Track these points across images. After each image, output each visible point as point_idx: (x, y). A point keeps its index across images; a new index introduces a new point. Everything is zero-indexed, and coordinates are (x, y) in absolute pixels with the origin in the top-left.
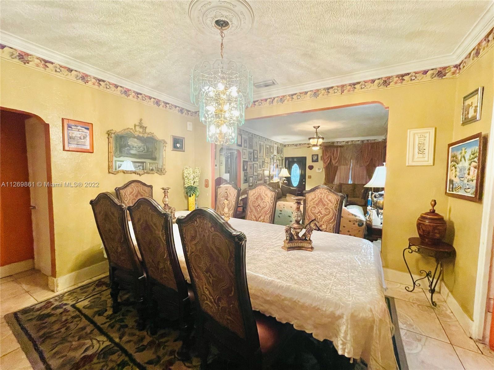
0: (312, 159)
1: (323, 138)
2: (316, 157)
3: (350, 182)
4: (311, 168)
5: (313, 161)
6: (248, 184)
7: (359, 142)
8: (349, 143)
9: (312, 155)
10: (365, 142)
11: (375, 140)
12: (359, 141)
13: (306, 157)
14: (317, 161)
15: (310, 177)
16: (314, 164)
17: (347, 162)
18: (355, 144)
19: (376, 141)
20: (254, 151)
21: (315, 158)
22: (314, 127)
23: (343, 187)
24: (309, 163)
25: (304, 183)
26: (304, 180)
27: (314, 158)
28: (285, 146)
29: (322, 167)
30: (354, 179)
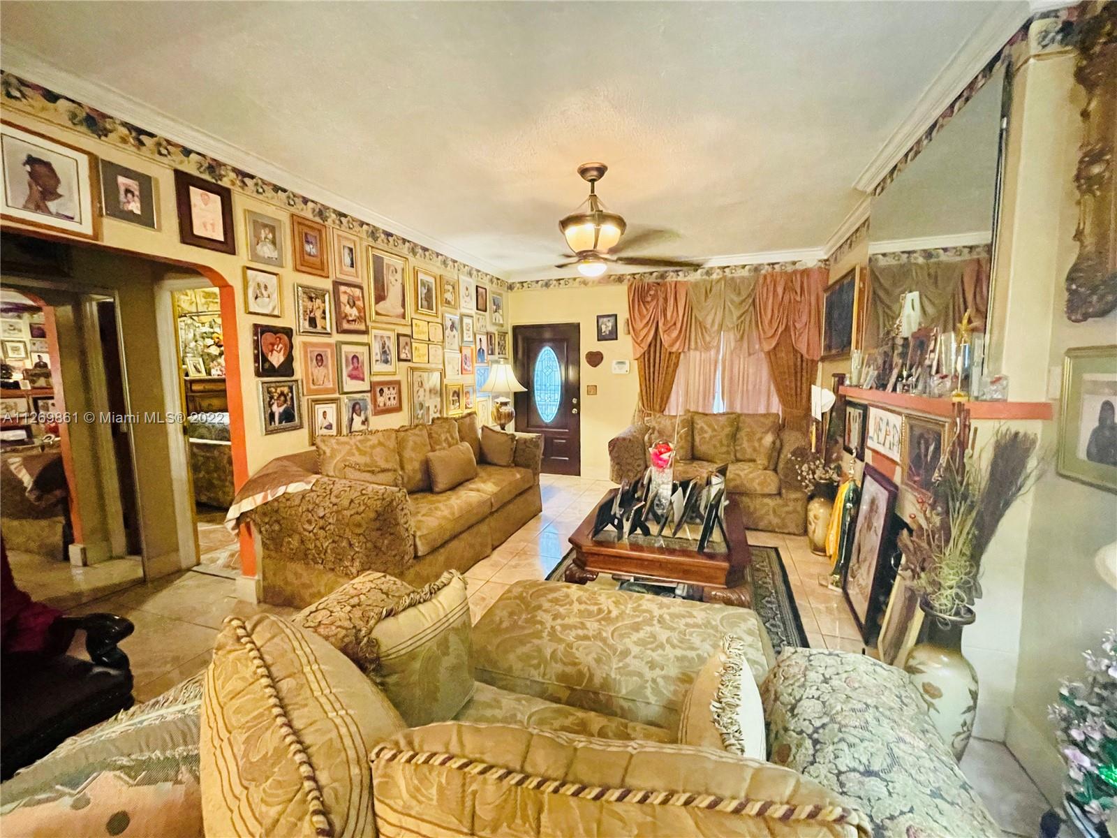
0: (599, 330)
1: (620, 222)
2: (610, 324)
3: (719, 406)
4: (595, 359)
5: (601, 338)
6: (304, 432)
7: (745, 273)
8: (714, 276)
9: (599, 317)
10: (763, 272)
11: (794, 263)
12: (744, 267)
13: (579, 324)
14: (613, 335)
15: (593, 390)
16: (603, 347)
17: (708, 339)
18: (733, 279)
19: (799, 267)
20: (337, 284)
21: (607, 327)
22: (583, 172)
23: (700, 423)
24: (588, 343)
25: (575, 411)
26: (575, 401)
27: (603, 327)
28: (511, 287)
29: (631, 356)
30: (729, 394)
